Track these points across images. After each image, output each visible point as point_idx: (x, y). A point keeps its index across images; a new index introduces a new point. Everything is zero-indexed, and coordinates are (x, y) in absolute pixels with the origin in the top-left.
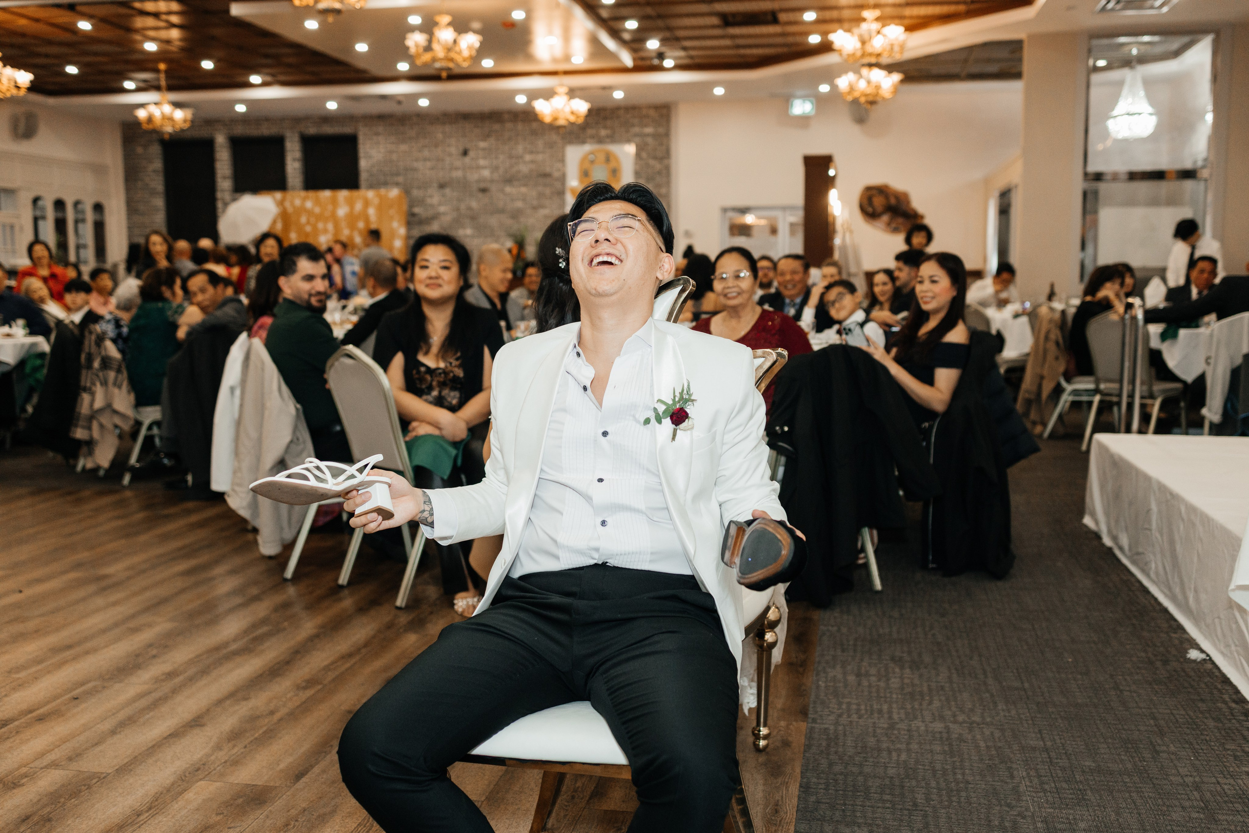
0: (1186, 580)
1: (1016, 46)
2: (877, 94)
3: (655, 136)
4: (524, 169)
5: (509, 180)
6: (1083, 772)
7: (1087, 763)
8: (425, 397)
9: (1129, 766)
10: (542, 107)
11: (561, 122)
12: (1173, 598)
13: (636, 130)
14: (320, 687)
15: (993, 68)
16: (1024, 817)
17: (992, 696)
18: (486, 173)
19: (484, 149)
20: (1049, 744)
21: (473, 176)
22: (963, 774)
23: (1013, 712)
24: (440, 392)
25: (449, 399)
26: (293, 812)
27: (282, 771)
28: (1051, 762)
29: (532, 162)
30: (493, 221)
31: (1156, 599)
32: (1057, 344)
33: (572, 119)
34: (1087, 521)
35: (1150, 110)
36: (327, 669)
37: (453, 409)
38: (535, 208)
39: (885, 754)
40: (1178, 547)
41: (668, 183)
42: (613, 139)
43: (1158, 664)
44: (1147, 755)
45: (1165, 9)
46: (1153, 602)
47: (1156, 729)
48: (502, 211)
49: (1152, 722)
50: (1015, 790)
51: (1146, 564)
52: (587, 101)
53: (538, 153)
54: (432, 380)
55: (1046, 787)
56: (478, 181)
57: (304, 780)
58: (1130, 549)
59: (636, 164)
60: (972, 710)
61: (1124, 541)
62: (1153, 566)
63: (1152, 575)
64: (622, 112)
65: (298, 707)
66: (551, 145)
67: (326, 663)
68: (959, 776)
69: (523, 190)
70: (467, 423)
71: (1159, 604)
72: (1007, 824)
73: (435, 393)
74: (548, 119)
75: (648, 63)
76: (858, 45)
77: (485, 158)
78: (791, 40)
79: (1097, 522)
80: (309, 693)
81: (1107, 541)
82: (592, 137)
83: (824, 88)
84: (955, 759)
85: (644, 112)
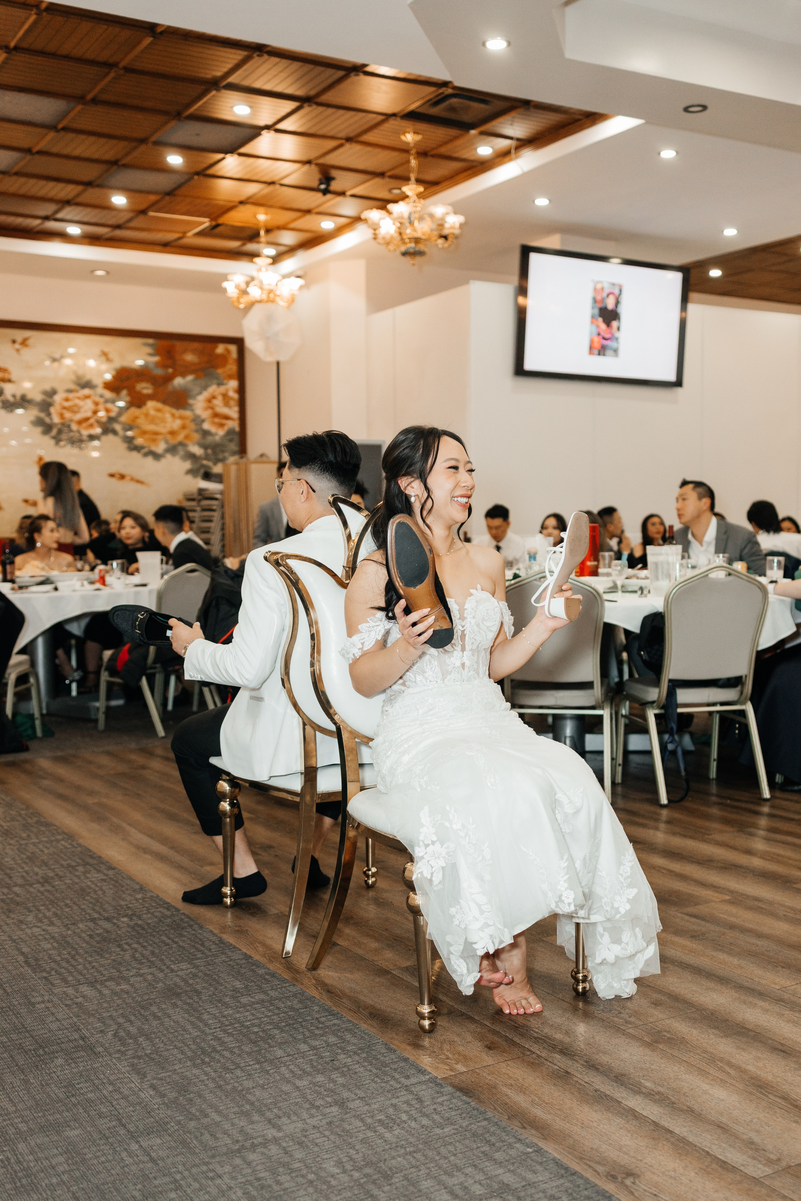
16: (119, 1051)
22: (206, 1074)
50: (143, 1076)
55: (111, 1087)
72: (131, 1041)
84: (229, 1087)
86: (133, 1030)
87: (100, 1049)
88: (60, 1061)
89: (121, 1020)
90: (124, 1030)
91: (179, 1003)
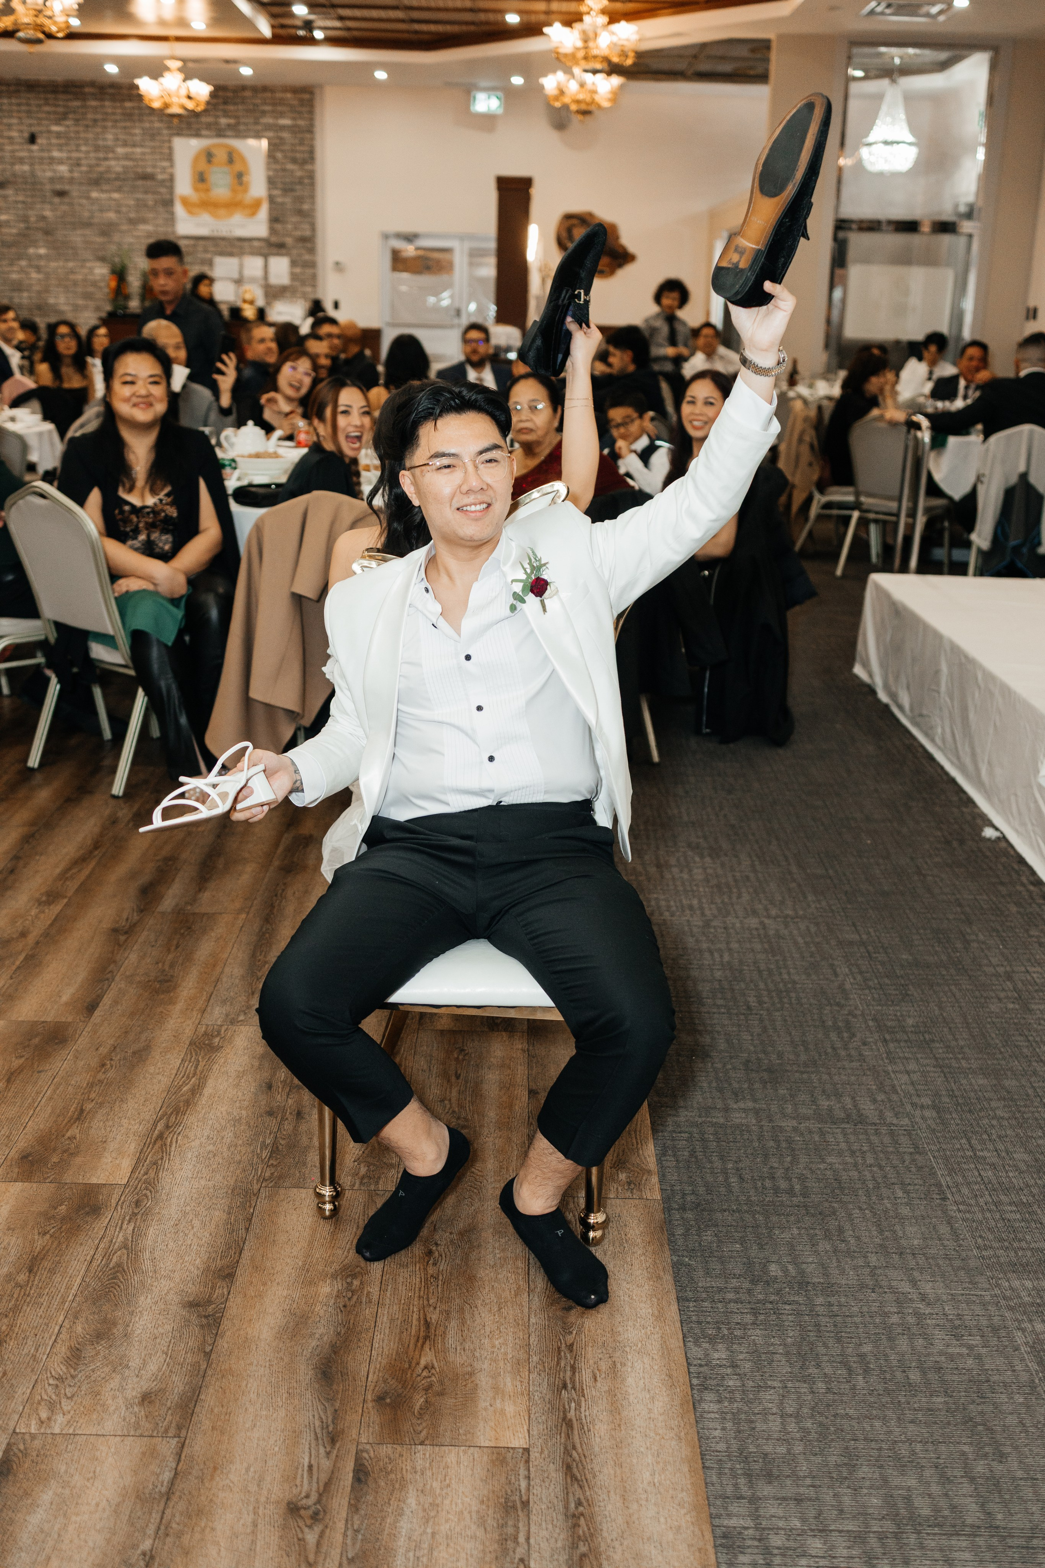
0: (978, 750)
1: (762, 48)
2: (593, 102)
3: (294, 130)
4: (117, 166)
5: (96, 182)
6: (902, 966)
7: (904, 957)
8: (130, 543)
9: (944, 958)
10: (146, 85)
11: (175, 110)
12: (962, 769)
13: (268, 120)
14: (65, 900)
15: (727, 68)
16: (855, 1016)
17: (799, 885)
18: (63, 169)
19: (58, 135)
20: (864, 937)
21: (45, 173)
22: (789, 973)
23: (824, 903)
24: (148, 536)
25: (161, 545)
26: (103, 1050)
27: (66, 1004)
28: (870, 957)
29: (127, 157)
30: (77, 237)
31: (942, 768)
32: (812, 446)
33: (190, 105)
34: (858, 670)
35: (910, 138)
36: (63, 876)
37: (166, 557)
38: (133, 222)
39: (707, 955)
40: (972, 716)
41: (312, 197)
42: (238, 132)
43: (955, 844)
44: (959, 945)
46: (939, 771)
47: (963, 917)
49: (959, 909)
50: (841, 987)
51: (931, 728)
52: (208, 83)
53: (134, 146)
54: (139, 522)
55: (871, 983)
56: (52, 180)
57: (97, 1013)
58: (912, 709)
59: (268, 169)
60: (782, 902)
61: (905, 699)
62: (939, 730)
63: (938, 740)
64: (248, 94)
65: (51, 925)
66: (153, 135)
68: (786, 976)
69: (116, 195)
70: (186, 574)
71: (947, 774)
72: (841, 1024)
73: (142, 537)
74: (156, 105)
75: (292, 31)
76: (580, 44)
77: (60, 147)
78: (482, 17)
79: (871, 675)
81: (883, 697)
82: (209, 126)
83: (517, 80)
84: (777, 958)
85: (279, 95)
86: (833, 1036)
87: (871, 1023)
88: (910, 1021)
89: (843, 1053)
90: (842, 1038)
91: (774, 1057)
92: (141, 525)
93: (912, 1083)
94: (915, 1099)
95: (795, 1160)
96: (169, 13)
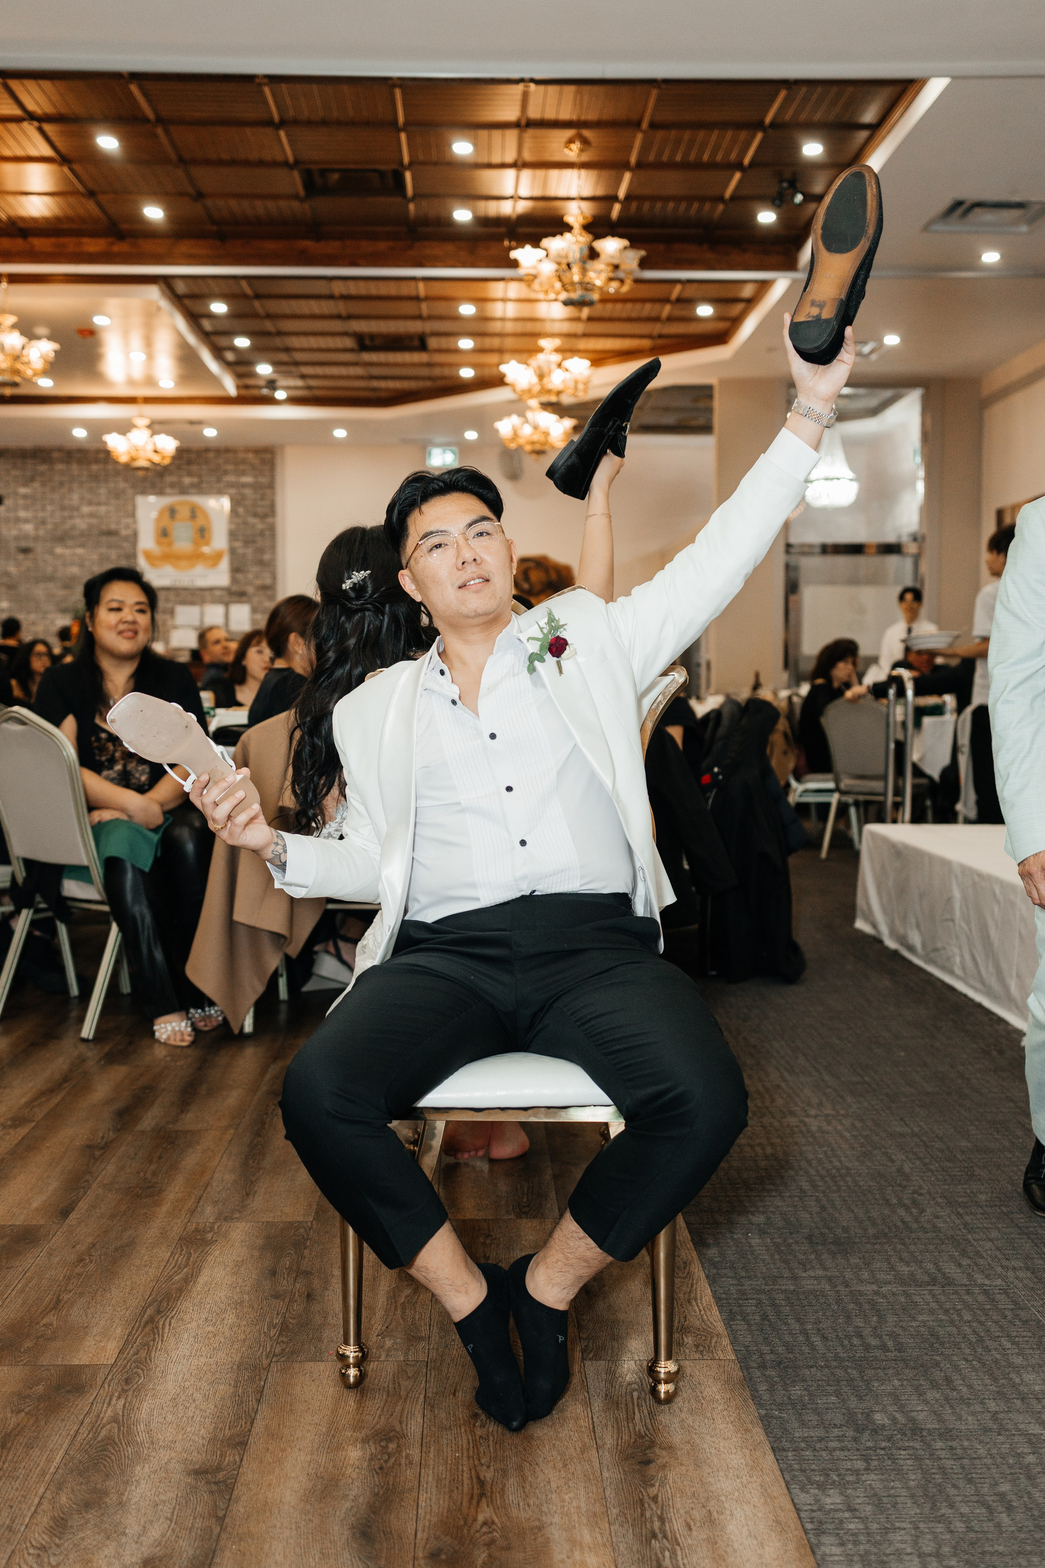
0: (1004, 966)
1: (704, 393)
2: (546, 443)
3: (255, 487)
4: (81, 524)
5: (61, 539)
6: (963, 1152)
7: (962, 1144)
8: (105, 773)
9: (1007, 1144)
10: (115, 442)
11: (142, 463)
12: (989, 992)
13: (231, 478)
14: (33, 1124)
15: (670, 419)
16: (921, 1195)
17: (835, 1090)
18: (29, 528)
19: (25, 497)
20: (915, 1129)
21: (10, 532)
22: (840, 1162)
23: (866, 1104)
24: (125, 766)
25: (137, 775)
26: (81, 1248)
27: (37, 1210)
28: (927, 1146)
29: (92, 515)
30: (39, 591)
31: (965, 996)
32: (785, 735)
33: (156, 459)
34: (860, 924)
35: (851, 475)
36: (30, 1104)
39: (747, 1149)
40: (993, 933)
41: (273, 548)
42: (200, 488)
43: (995, 1053)
44: (1019, 1133)
45: (874, 357)
46: (963, 998)
47: (1019, 1111)
48: (51, 579)
49: (1011, 1104)
50: (900, 1170)
51: (948, 959)
52: (176, 438)
53: (99, 504)
54: (115, 751)
55: (932, 1167)
56: (17, 538)
57: (73, 1216)
58: (924, 946)
59: (231, 522)
60: (820, 1104)
61: (915, 939)
62: (958, 959)
63: (958, 971)
64: (211, 455)
65: (17, 1145)
66: (118, 495)
67: (24, 1100)
68: (837, 1164)
69: (80, 551)
70: (162, 805)
71: (971, 1000)
72: (906, 1202)
73: (118, 767)
74: (123, 459)
75: (255, 392)
76: (535, 380)
77: (26, 508)
78: (437, 372)
79: (874, 926)
80: (23, 1131)
81: (891, 944)
82: (172, 485)
83: (471, 435)
85: (241, 455)
86: (902, 1212)
87: (939, 1200)
88: (983, 1197)
89: (915, 1226)
90: (911, 1213)
91: (839, 1231)
92: (118, 754)
93: (998, 1249)
94: (1005, 1263)
95: (881, 1318)
96: (138, 372)
